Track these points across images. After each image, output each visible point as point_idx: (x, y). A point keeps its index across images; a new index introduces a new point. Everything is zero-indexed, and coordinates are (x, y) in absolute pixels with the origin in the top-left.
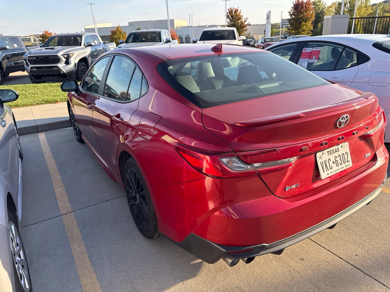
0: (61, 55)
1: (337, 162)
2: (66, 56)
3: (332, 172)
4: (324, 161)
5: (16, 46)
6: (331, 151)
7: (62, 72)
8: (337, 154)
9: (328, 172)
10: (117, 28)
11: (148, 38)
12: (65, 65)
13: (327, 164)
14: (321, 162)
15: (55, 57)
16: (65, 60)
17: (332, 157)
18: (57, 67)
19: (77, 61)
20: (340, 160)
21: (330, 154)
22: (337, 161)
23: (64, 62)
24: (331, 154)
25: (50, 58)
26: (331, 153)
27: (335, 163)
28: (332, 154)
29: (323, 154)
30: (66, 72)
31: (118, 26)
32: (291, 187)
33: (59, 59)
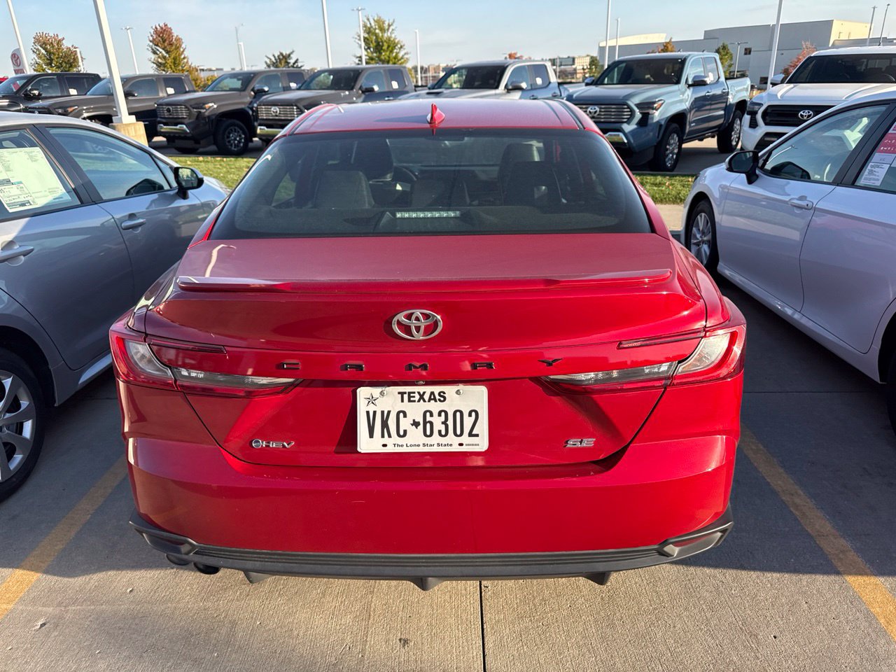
1: (428, 425)
3: (402, 446)
4: (383, 412)
5: (395, 85)
6: (414, 393)
8: (435, 407)
9: (386, 440)
10: (665, 46)
11: (664, 73)
13: (389, 422)
14: (368, 413)
17: (415, 411)
20: (445, 423)
21: (410, 401)
22: (431, 423)
24: (414, 401)
26: (412, 399)
27: (421, 427)
28: (416, 403)
29: (382, 394)
31: (668, 41)
32: (269, 443)
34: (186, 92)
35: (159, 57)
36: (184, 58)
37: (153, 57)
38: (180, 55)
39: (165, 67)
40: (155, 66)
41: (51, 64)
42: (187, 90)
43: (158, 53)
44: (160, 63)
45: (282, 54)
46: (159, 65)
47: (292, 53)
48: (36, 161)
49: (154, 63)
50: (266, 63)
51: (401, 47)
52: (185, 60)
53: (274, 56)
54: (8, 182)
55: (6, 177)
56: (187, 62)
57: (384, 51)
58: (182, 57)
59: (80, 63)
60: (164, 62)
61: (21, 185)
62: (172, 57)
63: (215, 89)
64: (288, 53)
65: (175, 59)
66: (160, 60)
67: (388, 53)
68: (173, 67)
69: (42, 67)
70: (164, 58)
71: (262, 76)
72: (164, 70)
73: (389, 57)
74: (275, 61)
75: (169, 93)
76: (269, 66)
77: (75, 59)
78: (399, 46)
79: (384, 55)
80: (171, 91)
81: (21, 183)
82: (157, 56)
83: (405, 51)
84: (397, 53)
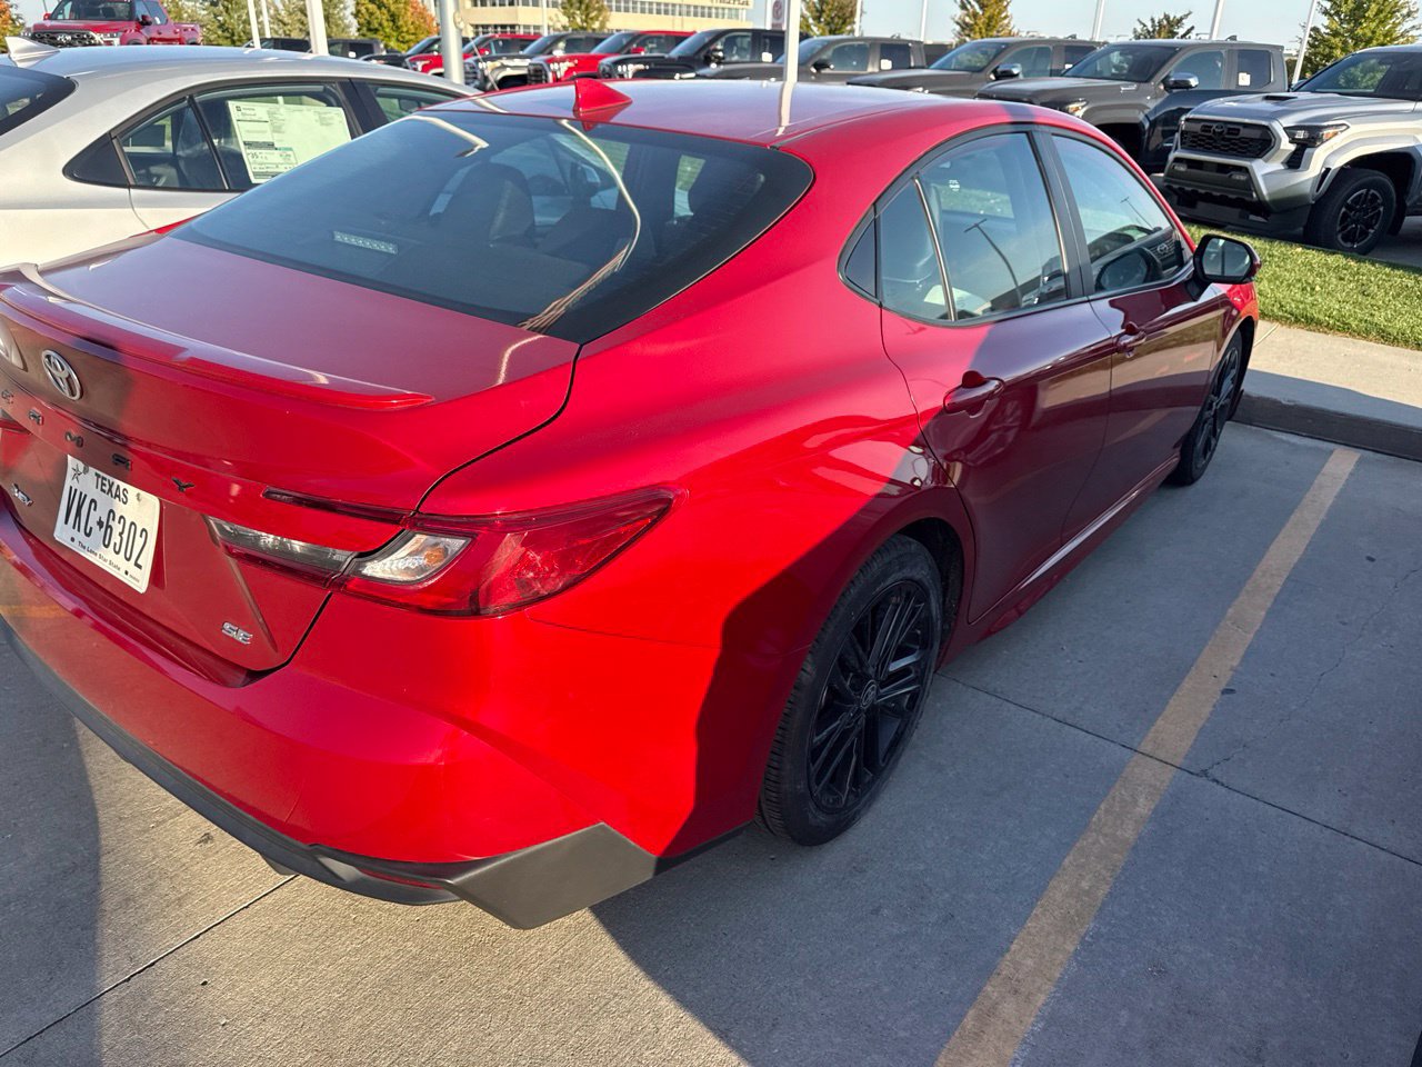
0: (1285, 129)
1: (109, 530)
2: (1301, 135)
4: (81, 493)
5: (1244, 79)
6: (107, 481)
7: (1254, 195)
8: (117, 507)
9: (76, 533)
12: (1282, 167)
13: (83, 510)
14: (71, 486)
15: (1256, 134)
16: (1292, 147)
17: (103, 504)
18: (1245, 170)
19: (1338, 163)
20: (121, 535)
22: (111, 528)
23: (1285, 156)
24: (104, 491)
25: (1244, 133)
26: (103, 488)
27: (103, 530)
28: (106, 495)
29: (84, 472)
30: (1267, 199)
33: (1271, 140)
34: (910, 68)
35: (968, 15)
36: (1006, 17)
37: (959, 13)
38: (999, 13)
39: (971, 30)
40: (958, 28)
41: (819, 18)
42: (912, 64)
43: (969, 7)
44: (967, 24)
45: (1167, 17)
46: (964, 26)
47: (1187, 16)
48: (328, 125)
49: (958, 23)
50: (1135, 31)
51: (1409, 15)
52: (1006, 21)
53: (1153, 20)
54: (271, 146)
55: (270, 140)
56: (1007, 25)
57: (1366, 18)
58: (1003, 15)
59: (857, 19)
60: (972, 22)
61: (289, 152)
62: (987, 14)
63: (947, 67)
64: (1178, 17)
65: (990, 18)
66: (967, 19)
67: (1373, 25)
68: (984, 31)
69: (807, 21)
70: (975, 15)
71: (1018, 49)
72: (969, 36)
73: (1374, 32)
74: (1151, 29)
75: (883, 67)
76: (1138, 37)
77: (852, 14)
78: (1405, 11)
79: (1365, 29)
80: (887, 64)
81: (291, 149)
82: (965, 12)
83: (1415, 23)
84: (1395, 25)
